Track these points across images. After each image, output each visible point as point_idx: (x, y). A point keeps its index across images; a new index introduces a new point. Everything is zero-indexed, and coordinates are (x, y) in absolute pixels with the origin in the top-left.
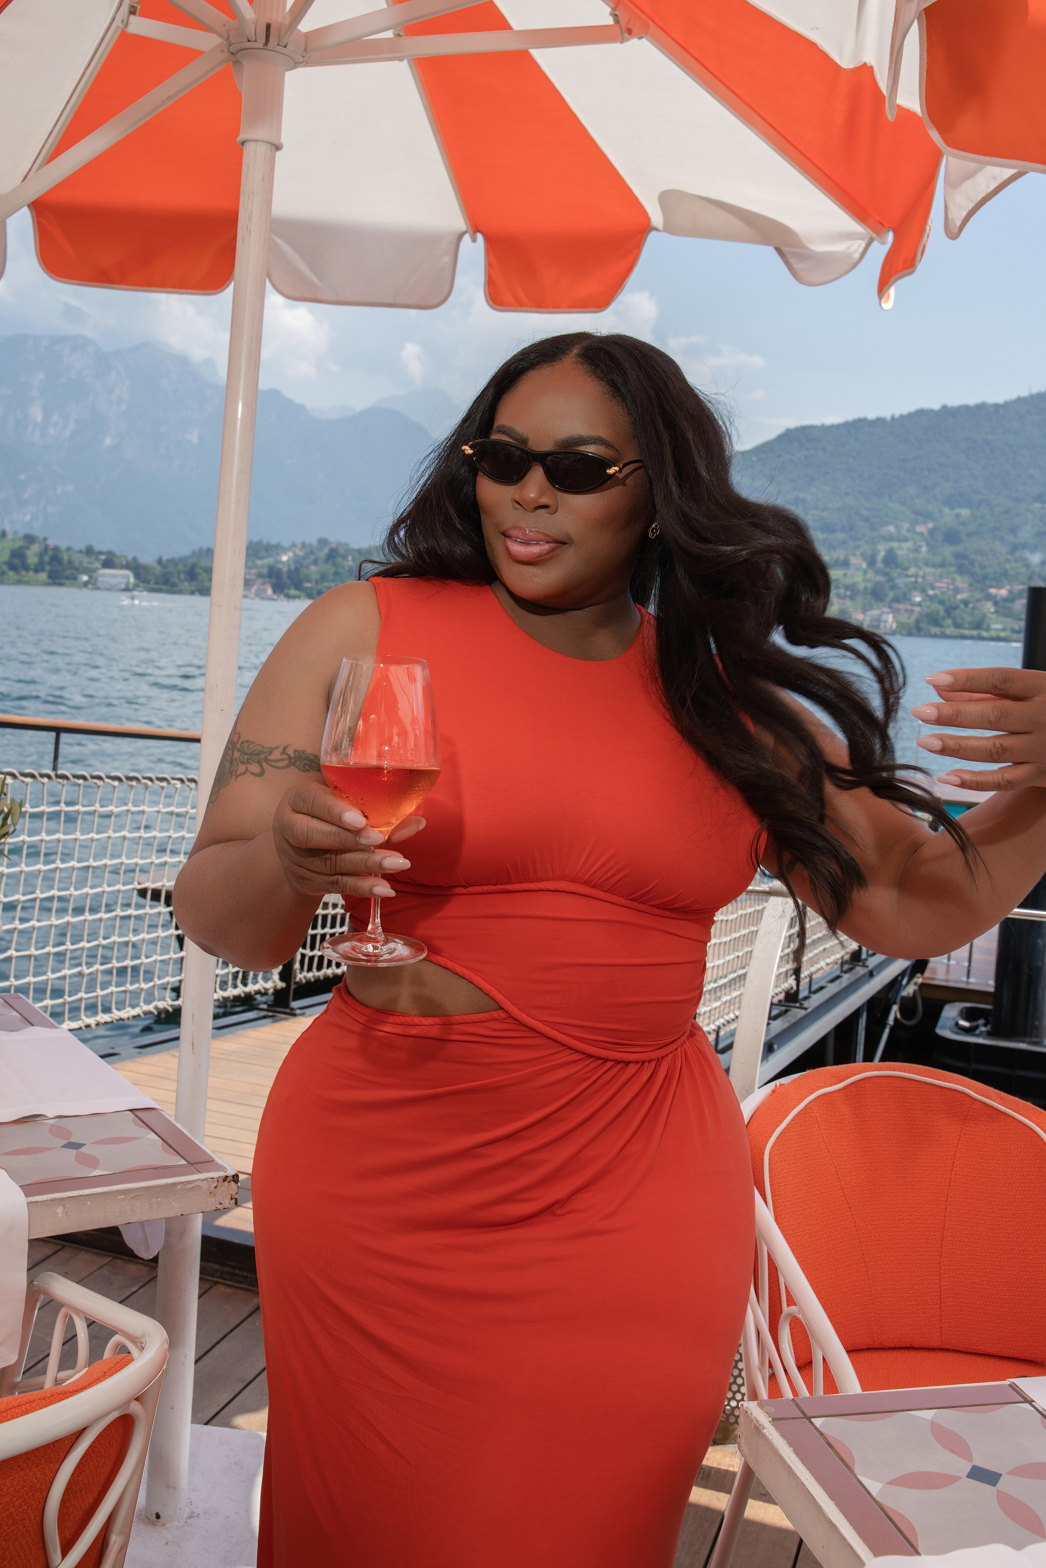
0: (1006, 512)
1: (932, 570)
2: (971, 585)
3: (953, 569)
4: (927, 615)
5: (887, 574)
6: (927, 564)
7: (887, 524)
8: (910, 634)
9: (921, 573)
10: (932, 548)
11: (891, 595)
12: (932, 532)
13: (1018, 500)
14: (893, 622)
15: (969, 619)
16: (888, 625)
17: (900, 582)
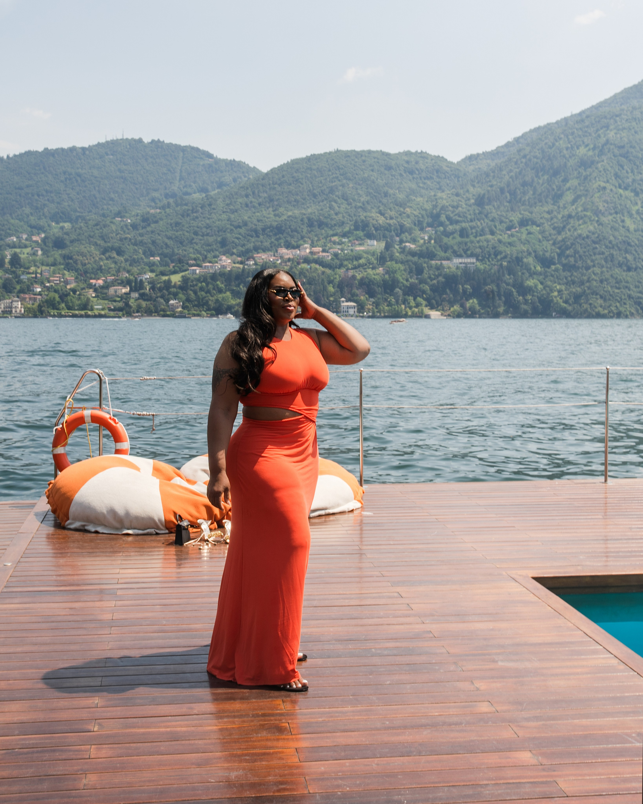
0: (97, 225)
1: (48, 268)
2: (77, 278)
3: (62, 267)
4: (47, 301)
5: (14, 272)
6: (43, 264)
7: (11, 235)
8: (35, 316)
9: (39, 271)
10: (45, 252)
11: (18, 287)
12: (44, 240)
13: (104, 215)
14: (21, 307)
15: (78, 302)
16: (18, 311)
17: (24, 277)
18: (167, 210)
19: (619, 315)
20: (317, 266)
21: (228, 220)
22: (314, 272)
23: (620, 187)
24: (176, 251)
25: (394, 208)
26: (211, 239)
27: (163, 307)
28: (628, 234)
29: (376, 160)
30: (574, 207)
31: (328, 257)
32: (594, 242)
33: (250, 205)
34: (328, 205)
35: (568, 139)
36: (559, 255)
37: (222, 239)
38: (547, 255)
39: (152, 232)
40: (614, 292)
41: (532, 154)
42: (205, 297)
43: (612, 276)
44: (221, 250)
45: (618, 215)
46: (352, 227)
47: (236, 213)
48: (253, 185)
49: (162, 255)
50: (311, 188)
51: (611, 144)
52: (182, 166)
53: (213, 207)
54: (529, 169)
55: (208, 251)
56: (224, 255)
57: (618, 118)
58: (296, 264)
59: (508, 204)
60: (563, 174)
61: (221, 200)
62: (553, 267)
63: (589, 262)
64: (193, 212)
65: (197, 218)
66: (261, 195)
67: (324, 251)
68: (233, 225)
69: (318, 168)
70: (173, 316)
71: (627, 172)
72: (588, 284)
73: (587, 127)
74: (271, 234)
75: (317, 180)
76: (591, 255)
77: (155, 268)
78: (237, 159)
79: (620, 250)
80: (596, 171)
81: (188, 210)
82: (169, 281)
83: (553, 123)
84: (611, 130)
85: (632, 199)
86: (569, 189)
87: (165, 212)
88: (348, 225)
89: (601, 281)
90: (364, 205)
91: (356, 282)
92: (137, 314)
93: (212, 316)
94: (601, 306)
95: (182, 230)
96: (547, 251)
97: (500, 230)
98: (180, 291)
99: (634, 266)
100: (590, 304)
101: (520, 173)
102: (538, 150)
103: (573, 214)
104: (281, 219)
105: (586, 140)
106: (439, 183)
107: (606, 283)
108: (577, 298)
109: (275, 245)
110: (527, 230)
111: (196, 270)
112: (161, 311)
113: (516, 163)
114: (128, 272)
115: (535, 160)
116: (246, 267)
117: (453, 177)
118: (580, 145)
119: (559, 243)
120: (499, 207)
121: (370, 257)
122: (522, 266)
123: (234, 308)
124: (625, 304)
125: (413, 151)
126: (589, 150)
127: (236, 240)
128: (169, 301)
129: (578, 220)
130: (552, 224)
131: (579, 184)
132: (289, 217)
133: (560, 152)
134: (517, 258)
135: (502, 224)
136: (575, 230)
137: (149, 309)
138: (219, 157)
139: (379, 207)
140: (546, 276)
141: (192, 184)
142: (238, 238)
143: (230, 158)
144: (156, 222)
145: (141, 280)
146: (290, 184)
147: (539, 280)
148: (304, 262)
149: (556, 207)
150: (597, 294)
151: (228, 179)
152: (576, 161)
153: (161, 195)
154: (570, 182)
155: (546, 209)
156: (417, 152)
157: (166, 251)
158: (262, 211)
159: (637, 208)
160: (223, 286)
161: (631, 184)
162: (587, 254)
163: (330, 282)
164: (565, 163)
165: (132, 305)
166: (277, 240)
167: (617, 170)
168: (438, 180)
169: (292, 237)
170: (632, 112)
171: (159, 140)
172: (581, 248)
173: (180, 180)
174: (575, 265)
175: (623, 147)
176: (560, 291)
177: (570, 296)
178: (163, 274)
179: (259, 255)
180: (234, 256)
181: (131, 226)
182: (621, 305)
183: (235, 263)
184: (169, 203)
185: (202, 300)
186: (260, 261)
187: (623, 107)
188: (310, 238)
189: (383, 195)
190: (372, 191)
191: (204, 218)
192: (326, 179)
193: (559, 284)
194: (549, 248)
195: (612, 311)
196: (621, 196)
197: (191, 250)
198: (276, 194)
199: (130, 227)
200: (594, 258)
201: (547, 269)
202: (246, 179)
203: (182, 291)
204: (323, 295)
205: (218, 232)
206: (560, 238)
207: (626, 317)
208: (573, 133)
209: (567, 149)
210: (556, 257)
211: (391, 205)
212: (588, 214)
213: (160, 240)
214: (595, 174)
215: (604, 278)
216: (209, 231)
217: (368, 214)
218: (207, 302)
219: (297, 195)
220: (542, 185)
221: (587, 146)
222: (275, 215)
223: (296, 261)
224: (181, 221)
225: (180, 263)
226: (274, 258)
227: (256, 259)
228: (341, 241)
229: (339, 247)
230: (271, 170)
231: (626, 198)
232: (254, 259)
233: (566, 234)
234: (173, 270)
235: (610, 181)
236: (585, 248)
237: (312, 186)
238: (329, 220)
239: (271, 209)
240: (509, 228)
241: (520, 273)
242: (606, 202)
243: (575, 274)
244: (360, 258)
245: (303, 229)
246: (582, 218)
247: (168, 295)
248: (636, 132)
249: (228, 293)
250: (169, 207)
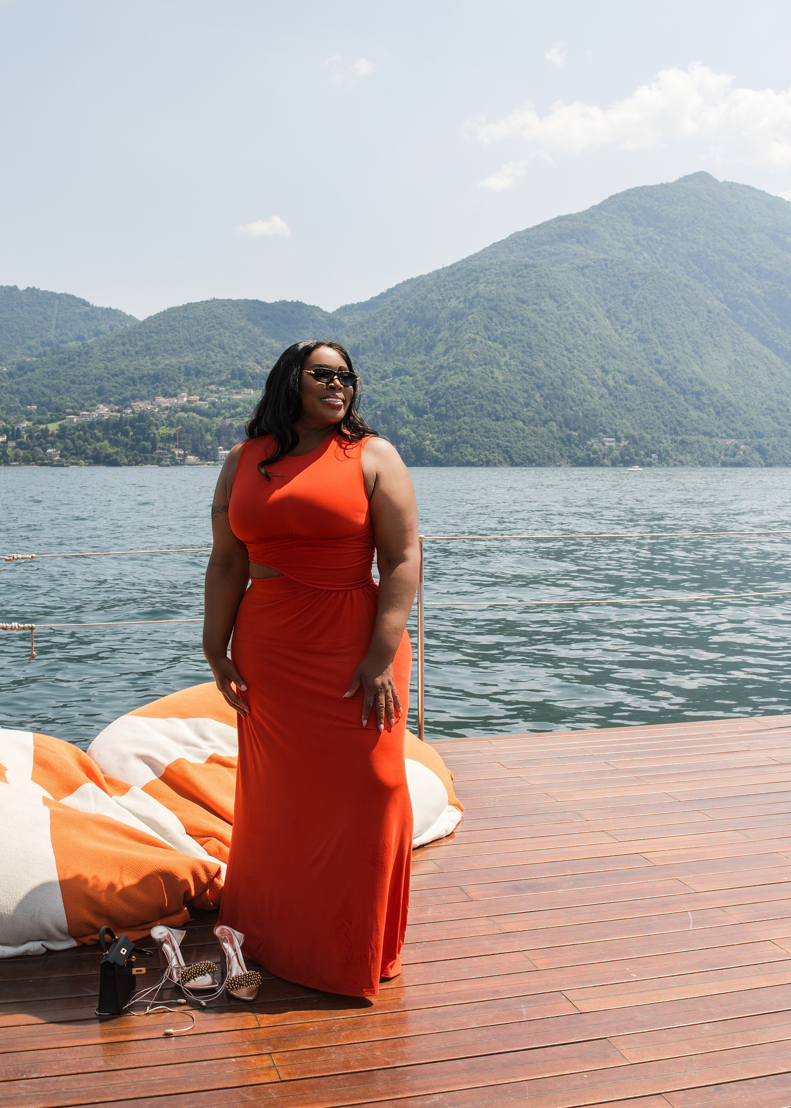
18: (44, 358)
19: (488, 463)
20: (195, 415)
21: (105, 369)
22: (191, 420)
23: (489, 339)
24: (53, 399)
25: (271, 357)
26: (88, 388)
27: (40, 456)
28: (497, 385)
29: (252, 309)
30: (445, 358)
31: (205, 405)
32: (465, 393)
33: (127, 353)
34: (205, 354)
35: (440, 291)
36: (431, 405)
37: (100, 387)
38: (420, 404)
39: (29, 380)
40: (483, 441)
41: (405, 305)
42: (83, 446)
43: (481, 425)
44: (98, 398)
45: (488, 367)
46: (229, 376)
47: (113, 362)
48: (130, 333)
49: (40, 404)
50: (188, 337)
51: (481, 297)
52: (58, 314)
53: (89, 355)
54: (403, 320)
55: (86, 400)
56: (101, 403)
57: (487, 272)
58: (173, 412)
59: (382, 354)
60: (435, 326)
61: (97, 348)
62: (426, 416)
63: (460, 411)
64: (69, 361)
65: (74, 366)
66: (138, 343)
67: (201, 400)
68: (110, 374)
69: (195, 317)
70: (51, 465)
71: (496, 325)
72: (458, 433)
73: (458, 280)
74: (148, 382)
75: (194, 328)
76: (461, 405)
77: (31, 416)
78: (113, 308)
79: (489, 400)
80: (467, 323)
81: (65, 358)
82: (47, 430)
83: (425, 276)
84: (481, 284)
85: (501, 350)
86: (441, 340)
87: (42, 361)
88: (225, 374)
89: (472, 431)
90: (241, 354)
91: (234, 430)
92: (15, 463)
93: (90, 464)
94: (471, 455)
95: (59, 378)
96: (419, 401)
97: (374, 379)
98: (57, 439)
99: (502, 416)
100: (461, 453)
101: (394, 324)
102: (411, 301)
103: (445, 365)
104: (158, 368)
105: (457, 293)
106: (314, 333)
107: (475, 432)
108: (449, 446)
109: (152, 393)
110: (400, 379)
111: (73, 418)
112: (38, 460)
113: (390, 314)
114: (5, 420)
115: (408, 311)
116: (123, 415)
117: (328, 327)
118: (451, 298)
119: (431, 393)
120: (373, 357)
121: (247, 406)
122: (395, 415)
123: (112, 456)
124: (494, 452)
125: (289, 300)
126: (460, 302)
127: (113, 389)
128: (46, 450)
129: (450, 370)
130: (425, 375)
131: (450, 335)
132: (166, 365)
133: (432, 304)
134: (391, 407)
135: (377, 374)
136: (447, 380)
137: (27, 457)
138: (95, 305)
139: (256, 356)
140: (419, 426)
141: (68, 332)
142: (115, 387)
143: (106, 306)
144: (33, 370)
145: (18, 429)
146: (167, 333)
147: (411, 429)
148: (181, 411)
149: (428, 358)
150: (467, 443)
151: (104, 327)
152: (448, 312)
153: (37, 343)
154: (442, 333)
155: (419, 360)
156: (292, 301)
157: (43, 400)
158: (139, 359)
159: (505, 359)
160: (100, 434)
161: (499, 336)
162: (458, 403)
163: (208, 430)
164: (437, 314)
165: (9, 453)
166: (155, 388)
167: (486, 322)
168: (313, 330)
169: (170, 385)
170: (500, 266)
171: (34, 287)
172: (453, 398)
173: (56, 329)
174: (446, 414)
175: (492, 300)
176: (432, 440)
177: (442, 445)
178: (40, 422)
179: (136, 404)
180: (112, 405)
181: (7, 374)
182: (490, 454)
183: (112, 412)
184: (45, 351)
185: (80, 449)
186: (137, 410)
187: (492, 261)
188: (187, 387)
189: (259, 344)
190: (248, 340)
191: (81, 366)
192: (202, 328)
193: (431, 433)
194: (422, 398)
195: (482, 459)
196: (490, 347)
197: (68, 399)
198: (152, 343)
199: (6, 376)
200: (464, 407)
201: (419, 418)
202: (123, 327)
203: (60, 439)
204: (201, 444)
205: (95, 380)
206: (432, 388)
207: (495, 465)
208: (444, 286)
209: (439, 300)
210: (429, 407)
211: (268, 355)
212: (459, 364)
213: (36, 388)
214: (465, 326)
215: (474, 427)
216: (86, 379)
217: (245, 363)
218: (85, 450)
219: (174, 343)
220: (415, 336)
221: (458, 298)
222: (152, 364)
223: (173, 410)
224: (57, 369)
225: (57, 412)
226: (152, 406)
227: (134, 407)
228: (218, 389)
229: (216, 395)
230: (148, 318)
231: (495, 349)
232: (131, 407)
233: (438, 384)
234: (50, 418)
235: (480, 333)
236: (456, 398)
237: (189, 335)
238: (206, 368)
239: (148, 358)
240: (383, 378)
241: (393, 422)
242: (476, 353)
243: (446, 423)
244: (237, 407)
245: (180, 377)
246: (453, 369)
247: (46, 444)
248: (504, 286)
249: (106, 442)
250: (45, 356)
